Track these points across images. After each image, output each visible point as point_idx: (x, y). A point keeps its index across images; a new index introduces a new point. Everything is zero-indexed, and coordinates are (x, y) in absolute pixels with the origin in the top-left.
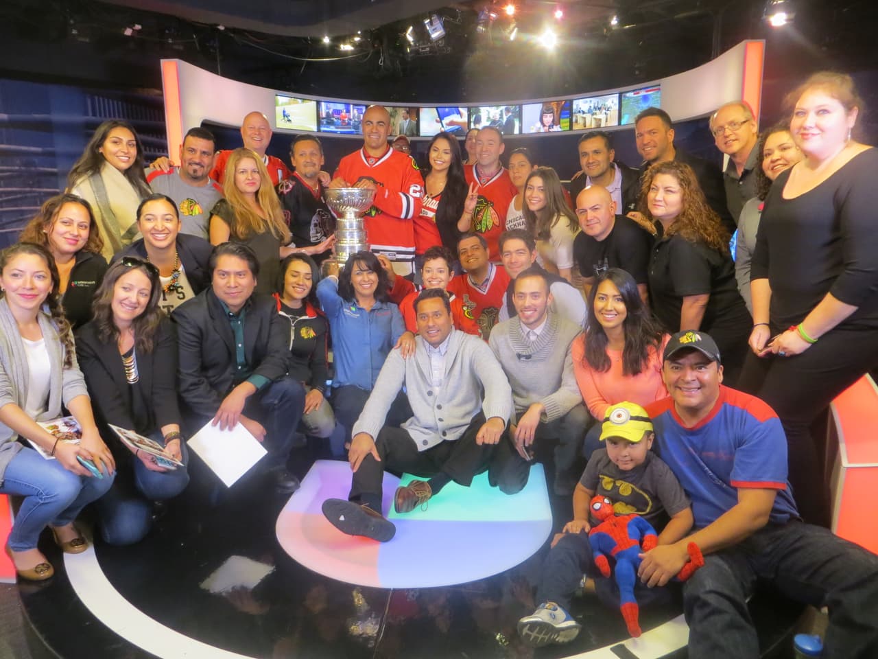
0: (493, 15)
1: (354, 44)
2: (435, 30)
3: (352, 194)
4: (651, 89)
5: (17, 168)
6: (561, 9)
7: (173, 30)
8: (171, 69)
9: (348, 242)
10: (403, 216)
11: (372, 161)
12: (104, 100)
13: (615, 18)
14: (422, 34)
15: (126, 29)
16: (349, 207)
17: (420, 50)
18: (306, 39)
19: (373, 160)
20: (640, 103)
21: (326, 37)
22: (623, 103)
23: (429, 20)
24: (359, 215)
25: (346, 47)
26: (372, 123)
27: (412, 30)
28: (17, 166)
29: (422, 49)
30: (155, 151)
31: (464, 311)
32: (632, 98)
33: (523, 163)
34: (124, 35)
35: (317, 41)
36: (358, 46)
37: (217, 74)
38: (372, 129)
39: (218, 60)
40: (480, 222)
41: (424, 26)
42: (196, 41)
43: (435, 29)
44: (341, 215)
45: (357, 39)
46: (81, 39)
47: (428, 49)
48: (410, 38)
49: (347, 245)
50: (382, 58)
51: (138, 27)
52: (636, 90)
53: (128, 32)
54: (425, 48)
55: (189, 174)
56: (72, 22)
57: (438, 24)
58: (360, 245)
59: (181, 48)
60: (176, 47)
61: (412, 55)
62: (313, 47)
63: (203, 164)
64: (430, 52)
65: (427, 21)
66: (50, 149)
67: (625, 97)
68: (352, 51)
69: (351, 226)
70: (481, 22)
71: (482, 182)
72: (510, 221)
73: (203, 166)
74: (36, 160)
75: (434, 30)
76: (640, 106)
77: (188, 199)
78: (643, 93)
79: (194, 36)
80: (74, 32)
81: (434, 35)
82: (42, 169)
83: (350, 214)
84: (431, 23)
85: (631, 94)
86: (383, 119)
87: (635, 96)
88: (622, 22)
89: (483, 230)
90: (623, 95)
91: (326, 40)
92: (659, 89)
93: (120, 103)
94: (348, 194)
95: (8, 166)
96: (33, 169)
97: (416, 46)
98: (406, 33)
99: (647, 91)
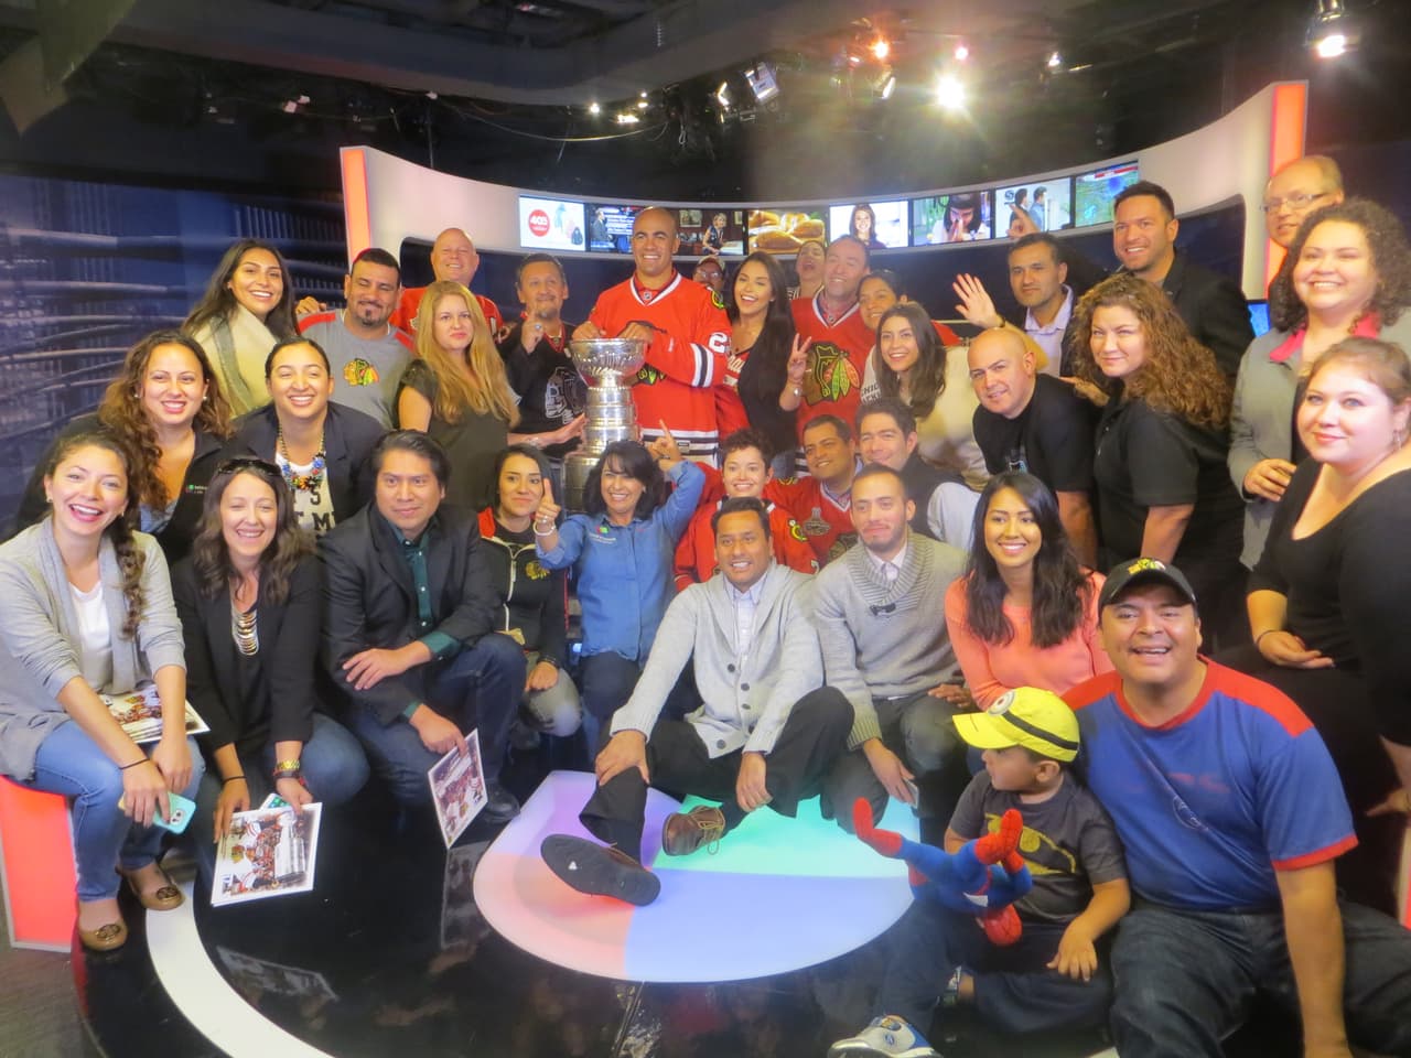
0: (855, 60)
1: (638, 113)
2: (763, 87)
3: (612, 349)
4: (1123, 167)
5: (129, 317)
6: (965, 46)
7: (359, 103)
8: (355, 161)
9: (606, 423)
10: (695, 382)
11: (647, 295)
12: (259, 212)
13: (1055, 56)
14: (742, 95)
15: (286, 102)
16: (606, 369)
17: (741, 118)
18: (563, 108)
19: (650, 294)
20: (1106, 192)
21: (595, 104)
22: (1078, 191)
23: (752, 72)
24: (623, 381)
25: (627, 119)
26: (645, 234)
27: (726, 90)
28: (131, 314)
29: (745, 116)
30: (335, 287)
31: (792, 527)
32: (1091, 183)
33: (883, 293)
34: (283, 112)
35: (579, 111)
36: (645, 116)
37: (428, 166)
38: (646, 245)
39: (431, 145)
40: (830, 384)
41: (746, 81)
42: (395, 117)
43: (764, 84)
44: (595, 381)
45: (643, 105)
46: (223, 121)
47: (753, 117)
48: (724, 101)
49: (604, 429)
50: (683, 133)
51: (305, 99)
52: (1099, 170)
53: (291, 108)
54: (748, 116)
55: (358, 317)
56: (209, 96)
57: (767, 77)
58: (624, 428)
59: (372, 128)
60: (364, 128)
61: (728, 127)
62: (574, 120)
63: (379, 302)
64: (757, 121)
65: (750, 74)
66: (176, 288)
67: (1080, 181)
68: (636, 124)
69: (610, 398)
70: (835, 70)
71: (829, 320)
72: (867, 390)
73: (379, 306)
74: (158, 304)
75: (761, 86)
76: (1106, 195)
77: (356, 360)
78: (1110, 175)
79: (392, 111)
80: (212, 110)
81: (762, 95)
82: (166, 318)
83: (610, 379)
84: (756, 76)
85: (1090, 178)
86: (663, 229)
87: (1098, 179)
88: (1068, 61)
89: (835, 396)
90: (1078, 178)
91: (595, 109)
92: (1136, 168)
93: (284, 216)
94: (604, 347)
95: (116, 314)
96: (153, 318)
97: (733, 112)
98: (717, 92)
99: (1116, 172)
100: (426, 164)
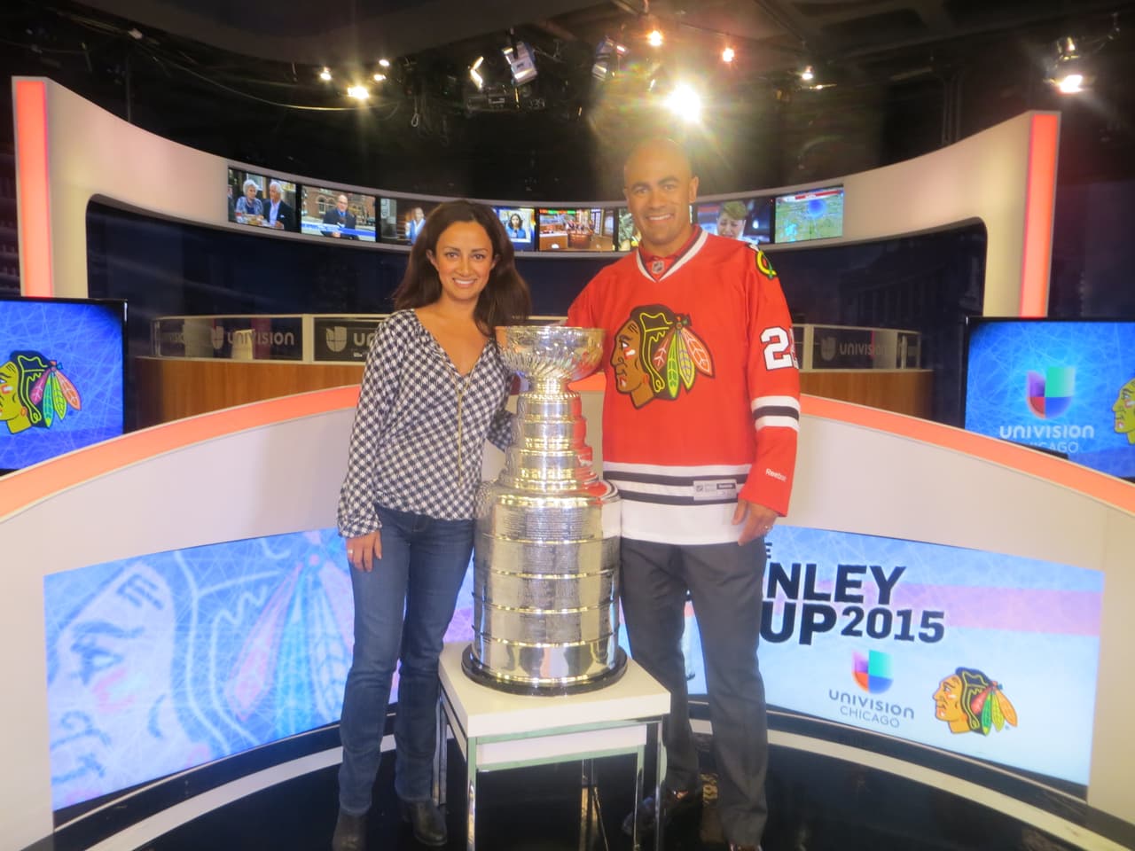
0: (621, 49)
1: (372, 87)
2: (521, 67)
4: (825, 191)
6: (731, 47)
7: (41, 31)
8: (31, 93)
13: (808, 70)
14: (498, 71)
17: (490, 100)
20: (808, 212)
21: (326, 70)
22: (777, 211)
23: (511, 50)
25: (359, 93)
27: (483, 63)
29: (495, 99)
32: (791, 203)
35: (309, 72)
36: (380, 91)
39: (128, 96)
41: (503, 57)
42: (87, 55)
43: (522, 64)
45: (379, 78)
47: (502, 101)
48: (477, 78)
50: (418, 115)
52: (800, 192)
54: (498, 98)
57: (526, 57)
59: (57, 63)
60: (46, 60)
61: (474, 109)
62: (301, 84)
64: (505, 105)
65: (508, 51)
67: (779, 202)
68: (367, 99)
70: (600, 57)
75: (518, 66)
76: (807, 215)
78: (811, 197)
79: (84, 46)
81: (519, 75)
84: (515, 55)
85: (792, 199)
87: (798, 201)
88: (818, 78)
90: (778, 199)
91: (326, 76)
92: (839, 192)
97: (485, 91)
98: (472, 66)
99: (817, 195)
100: (122, 115)
